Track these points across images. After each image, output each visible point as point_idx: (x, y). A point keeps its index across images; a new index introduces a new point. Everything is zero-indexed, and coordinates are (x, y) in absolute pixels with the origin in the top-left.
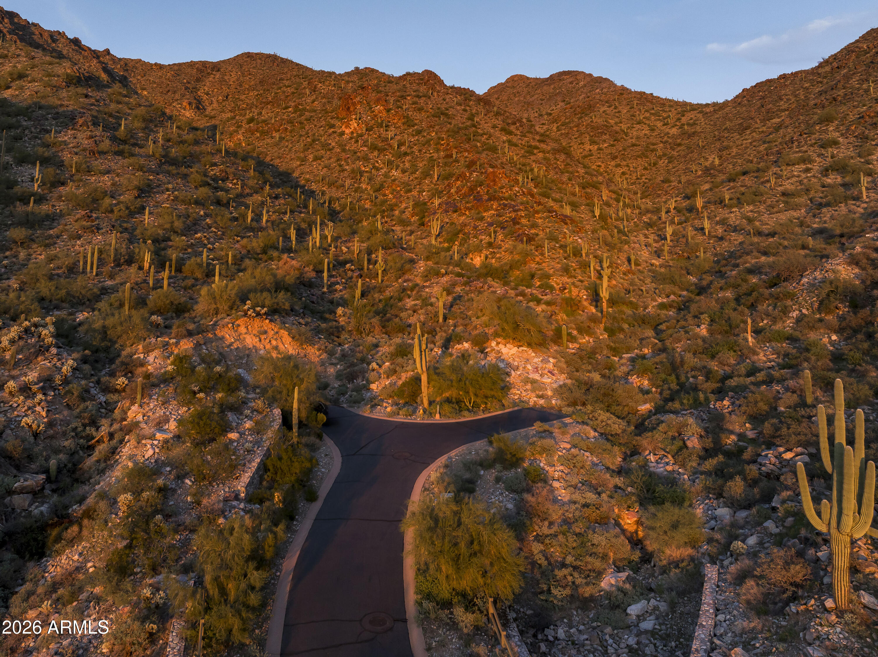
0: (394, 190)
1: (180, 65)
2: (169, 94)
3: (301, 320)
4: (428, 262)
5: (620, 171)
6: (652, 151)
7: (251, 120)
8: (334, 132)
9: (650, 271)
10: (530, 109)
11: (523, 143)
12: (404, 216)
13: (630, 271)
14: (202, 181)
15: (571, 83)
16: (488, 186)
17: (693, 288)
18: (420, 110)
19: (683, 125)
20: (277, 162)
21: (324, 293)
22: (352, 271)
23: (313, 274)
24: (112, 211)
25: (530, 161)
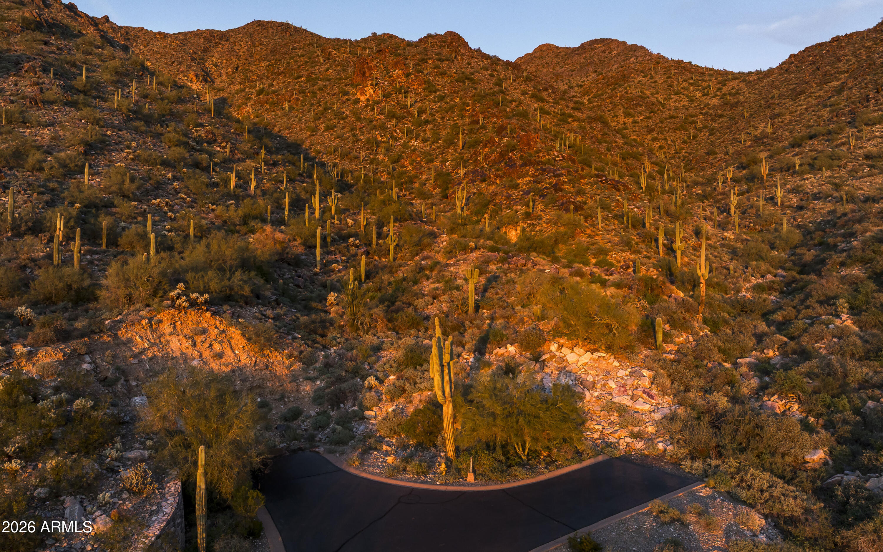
0: (413, 161)
1: (185, 34)
2: (175, 65)
3: (269, 313)
4: (453, 236)
5: (657, 144)
6: (692, 123)
7: (261, 92)
8: (348, 100)
9: (723, 245)
10: (559, 81)
11: (556, 110)
12: (425, 189)
14: (178, 141)
15: (604, 52)
16: (522, 150)
17: (789, 265)
18: (443, 74)
19: (725, 95)
20: (285, 133)
21: (316, 274)
22: (357, 246)
23: (301, 250)
24: (41, 169)
25: (564, 131)
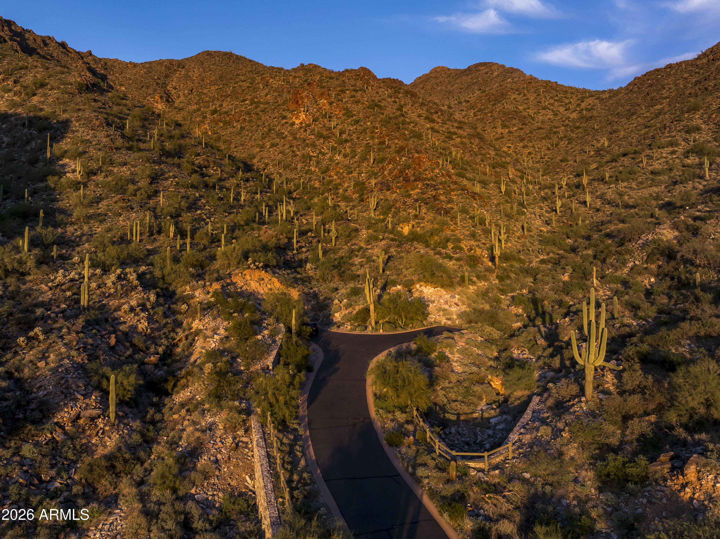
0: (338, 172)
1: (150, 63)
2: (144, 89)
3: (284, 272)
4: (369, 231)
5: (526, 151)
6: (555, 133)
7: (214, 112)
8: (286, 123)
9: (539, 235)
10: (451, 97)
11: (444, 130)
12: (347, 194)
13: (523, 236)
14: (192, 169)
15: (487, 73)
16: (414, 169)
17: (568, 248)
18: (357, 102)
19: (582, 110)
21: (295, 254)
22: (313, 237)
23: (286, 241)
24: (136, 195)
25: (450, 146)
